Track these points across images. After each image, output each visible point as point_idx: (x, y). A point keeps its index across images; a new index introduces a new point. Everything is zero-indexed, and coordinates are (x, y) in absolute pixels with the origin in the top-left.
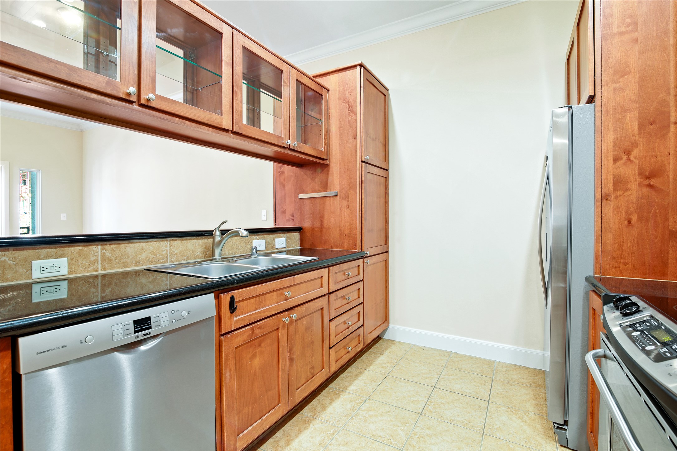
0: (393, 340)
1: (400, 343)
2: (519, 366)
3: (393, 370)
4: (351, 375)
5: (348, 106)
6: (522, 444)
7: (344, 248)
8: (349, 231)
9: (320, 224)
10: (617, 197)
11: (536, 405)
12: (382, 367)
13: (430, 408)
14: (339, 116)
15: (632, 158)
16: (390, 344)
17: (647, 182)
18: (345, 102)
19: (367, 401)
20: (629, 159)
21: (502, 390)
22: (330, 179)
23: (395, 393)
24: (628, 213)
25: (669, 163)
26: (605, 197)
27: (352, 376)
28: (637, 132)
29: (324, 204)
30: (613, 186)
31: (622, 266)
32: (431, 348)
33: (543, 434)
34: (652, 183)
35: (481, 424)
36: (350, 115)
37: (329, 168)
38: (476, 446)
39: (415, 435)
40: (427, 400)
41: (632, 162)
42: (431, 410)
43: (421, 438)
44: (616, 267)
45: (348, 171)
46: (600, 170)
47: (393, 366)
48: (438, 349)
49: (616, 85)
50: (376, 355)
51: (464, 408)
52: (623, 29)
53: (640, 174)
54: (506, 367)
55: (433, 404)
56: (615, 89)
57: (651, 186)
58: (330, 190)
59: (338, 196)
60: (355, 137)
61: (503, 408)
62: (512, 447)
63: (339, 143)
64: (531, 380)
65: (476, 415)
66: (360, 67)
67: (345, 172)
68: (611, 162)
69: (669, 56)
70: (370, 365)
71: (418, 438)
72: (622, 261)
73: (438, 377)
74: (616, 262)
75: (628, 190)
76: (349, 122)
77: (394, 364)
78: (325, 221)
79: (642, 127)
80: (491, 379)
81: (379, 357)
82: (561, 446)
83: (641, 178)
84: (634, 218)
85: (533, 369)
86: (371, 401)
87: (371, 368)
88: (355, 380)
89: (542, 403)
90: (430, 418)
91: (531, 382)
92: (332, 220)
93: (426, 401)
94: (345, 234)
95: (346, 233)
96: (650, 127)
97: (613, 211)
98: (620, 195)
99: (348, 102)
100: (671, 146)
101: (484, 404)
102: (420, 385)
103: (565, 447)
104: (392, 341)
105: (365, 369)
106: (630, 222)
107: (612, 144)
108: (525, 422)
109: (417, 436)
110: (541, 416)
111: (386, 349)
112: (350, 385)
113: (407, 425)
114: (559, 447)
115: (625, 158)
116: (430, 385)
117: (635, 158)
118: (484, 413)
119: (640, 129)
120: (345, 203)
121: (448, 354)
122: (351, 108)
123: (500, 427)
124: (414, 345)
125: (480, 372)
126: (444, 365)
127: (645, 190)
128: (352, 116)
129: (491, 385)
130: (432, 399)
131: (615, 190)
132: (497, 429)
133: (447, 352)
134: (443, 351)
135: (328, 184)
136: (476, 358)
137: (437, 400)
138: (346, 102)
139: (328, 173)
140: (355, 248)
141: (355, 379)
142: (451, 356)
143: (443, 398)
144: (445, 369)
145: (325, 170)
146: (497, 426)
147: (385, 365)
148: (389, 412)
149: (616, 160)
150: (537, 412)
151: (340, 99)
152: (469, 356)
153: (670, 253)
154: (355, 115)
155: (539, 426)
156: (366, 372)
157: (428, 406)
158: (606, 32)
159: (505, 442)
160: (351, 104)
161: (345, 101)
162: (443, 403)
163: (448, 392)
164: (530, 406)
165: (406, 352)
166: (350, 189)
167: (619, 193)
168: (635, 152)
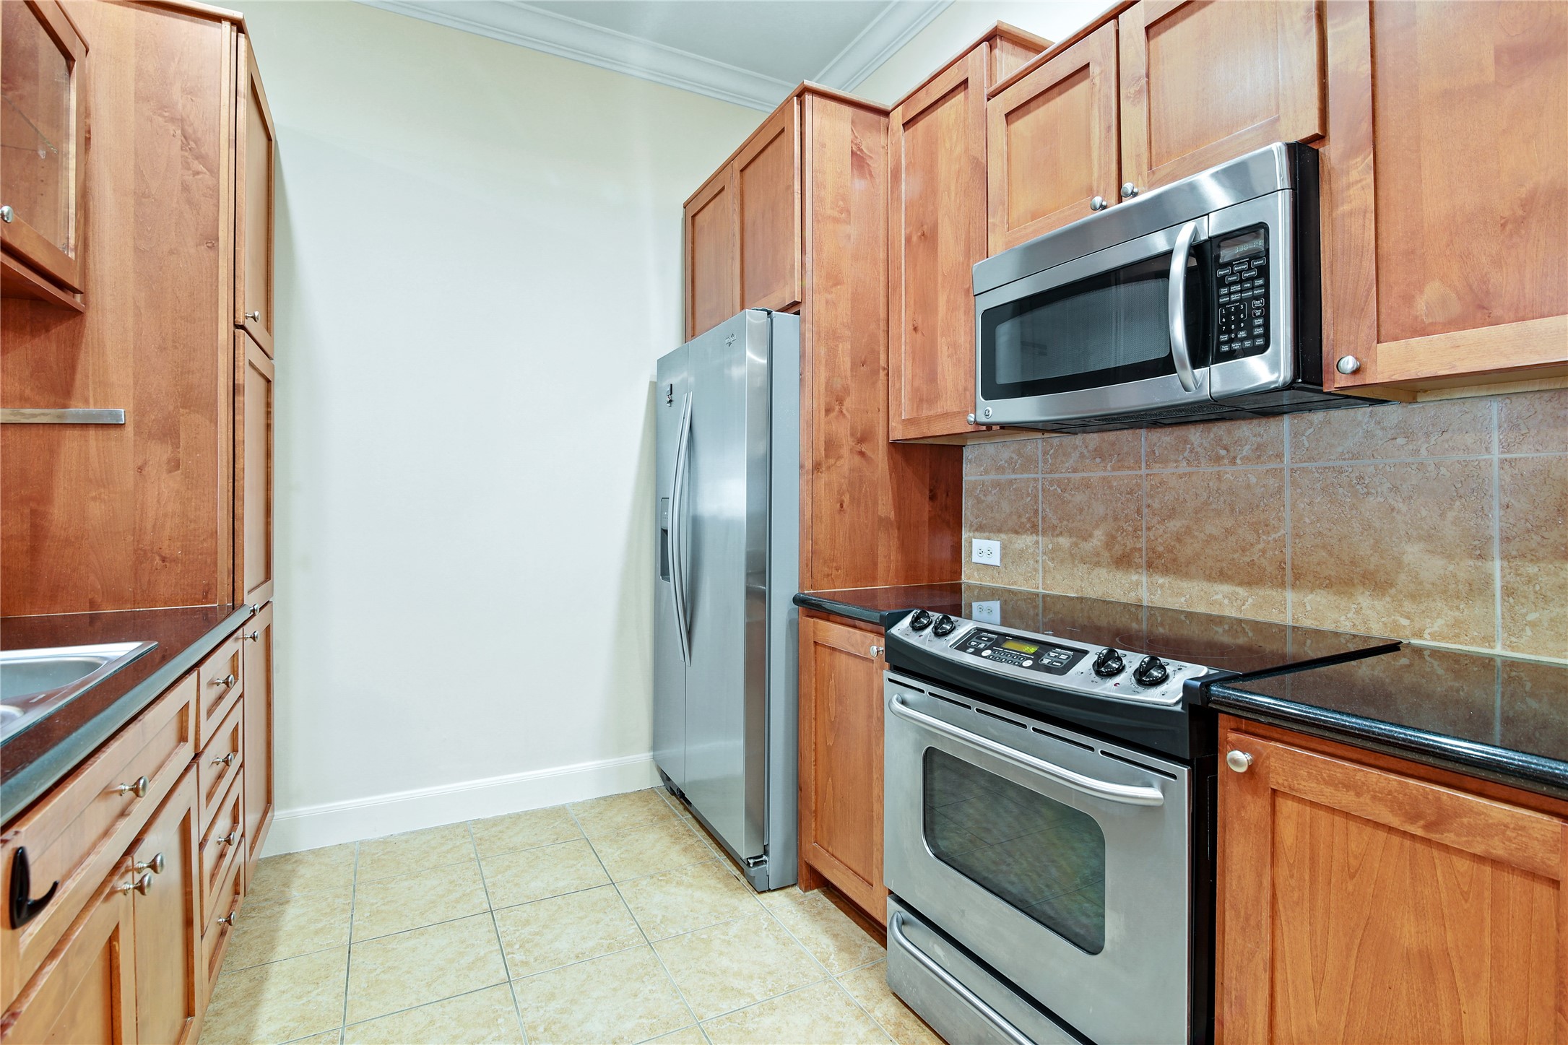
0: (290, 854)
1: (315, 852)
2: (611, 796)
3: (355, 923)
4: (230, 1000)
5: (179, 132)
6: (714, 923)
7: (154, 602)
8: (179, 544)
9: (26, 526)
10: (829, 468)
11: (685, 850)
12: (317, 932)
13: (519, 957)
14: (136, 154)
15: (844, 411)
16: (289, 867)
17: (858, 447)
18: (165, 117)
19: (348, 1036)
20: (842, 412)
21: (618, 853)
22: (87, 361)
23: (408, 972)
24: (841, 493)
25: (879, 423)
26: (817, 467)
27: (235, 1003)
28: (849, 373)
29: (53, 451)
30: (825, 450)
31: (834, 572)
32: (413, 832)
33: (726, 890)
34: (863, 450)
35: (633, 930)
36: (186, 166)
37: (82, 324)
38: (656, 972)
39: (535, 1028)
40: (498, 944)
41: (844, 415)
42: (525, 960)
43: (553, 1027)
44: (828, 575)
45: (176, 348)
46: (810, 424)
47: (344, 916)
48: (430, 829)
49: (829, 296)
50: (268, 913)
51: (581, 918)
52: (836, 214)
53: (852, 435)
54: (592, 807)
55: (517, 946)
56: (827, 302)
57: (862, 454)
58: (86, 402)
59: (129, 431)
60: (211, 241)
61: (644, 882)
62: (705, 936)
63: (136, 249)
64: (647, 814)
65: (611, 920)
66: (235, 28)
67: (162, 349)
68: (823, 412)
69: (879, 273)
70: (271, 944)
71: (545, 1030)
72: (835, 564)
73: (482, 886)
74: (828, 566)
75: (839, 457)
76: (186, 188)
77: (344, 911)
78: (58, 513)
79: (854, 366)
80: (585, 841)
81: (282, 913)
82: (760, 893)
83: (853, 442)
84: (846, 499)
85: (635, 792)
86: (361, 1028)
87: (282, 950)
88: (252, 1010)
89: (689, 843)
90: (535, 977)
91: (649, 817)
92: (96, 511)
93: (498, 947)
94: (160, 555)
95: (166, 552)
96: (862, 368)
97: (825, 490)
98: (832, 465)
99: (181, 121)
100: (881, 399)
101: (609, 892)
102: (456, 923)
103: (765, 892)
104: (286, 857)
105: (263, 964)
106: (842, 506)
107: (824, 386)
108: (691, 885)
109: (541, 1029)
110: (704, 865)
111: (286, 884)
112: (251, 1029)
113: (501, 1021)
114: (758, 896)
115: (837, 408)
116: (478, 911)
117: (847, 410)
118: (623, 909)
119: (852, 370)
120: (159, 453)
121: (462, 829)
122: (191, 143)
123: (664, 916)
124: (361, 843)
125: (555, 837)
126: (473, 856)
127: (857, 458)
128: (198, 173)
129: (592, 851)
130: (508, 938)
131: (827, 456)
132: (661, 922)
133: (458, 825)
134: (446, 827)
135: (73, 379)
136: (526, 813)
137: (518, 934)
138: (172, 120)
139: (74, 343)
140: (206, 597)
141: (257, 1005)
142: (473, 831)
143: (527, 923)
144: (483, 863)
145: (60, 330)
146: (660, 917)
147: (320, 925)
148: (432, 1022)
149: (828, 411)
150: (693, 861)
151: (140, 98)
152: (510, 816)
153: (879, 548)
154: (214, 172)
155: (713, 882)
156: (275, 968)
157: (509, 957)
158: (818, 208)
159: (689, 936)
160: (195, 132)
161: (166, 114)
162: (536, 934)
163: (528, 905)
164: (676, 857)
165: (353, 866)
166: (184, 407)
167: (831, 461)
168: (849, 403)
